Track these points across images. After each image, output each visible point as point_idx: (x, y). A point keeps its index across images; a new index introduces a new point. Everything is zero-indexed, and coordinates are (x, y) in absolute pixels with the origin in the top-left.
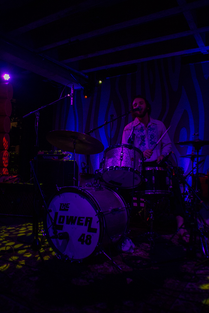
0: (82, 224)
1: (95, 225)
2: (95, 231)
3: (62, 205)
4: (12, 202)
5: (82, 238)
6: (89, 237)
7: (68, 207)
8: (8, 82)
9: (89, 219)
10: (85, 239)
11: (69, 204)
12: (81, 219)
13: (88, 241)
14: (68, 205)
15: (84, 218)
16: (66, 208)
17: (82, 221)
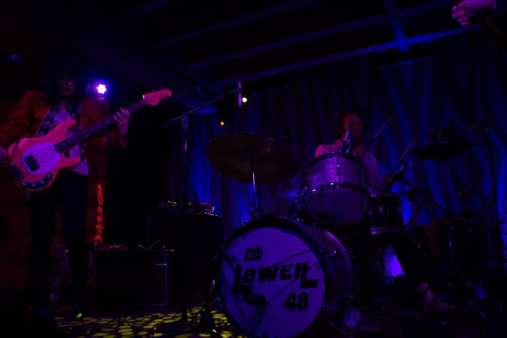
0: (289, 277)
1: (315, 273)
2: (314, 284)
3: (250, 251)
4: (126, 282)
5: (291, 301)
6: (304, 297)
7: (262, 253)
8: (103, 97)
9: (302, 267)
10: (297, 300)
11: (263, 247)
12: (287, 269)
13: (303, 303)
14: (262, 250)
15: (292, 266)
16: (256, 255)
17: (289, 271)
